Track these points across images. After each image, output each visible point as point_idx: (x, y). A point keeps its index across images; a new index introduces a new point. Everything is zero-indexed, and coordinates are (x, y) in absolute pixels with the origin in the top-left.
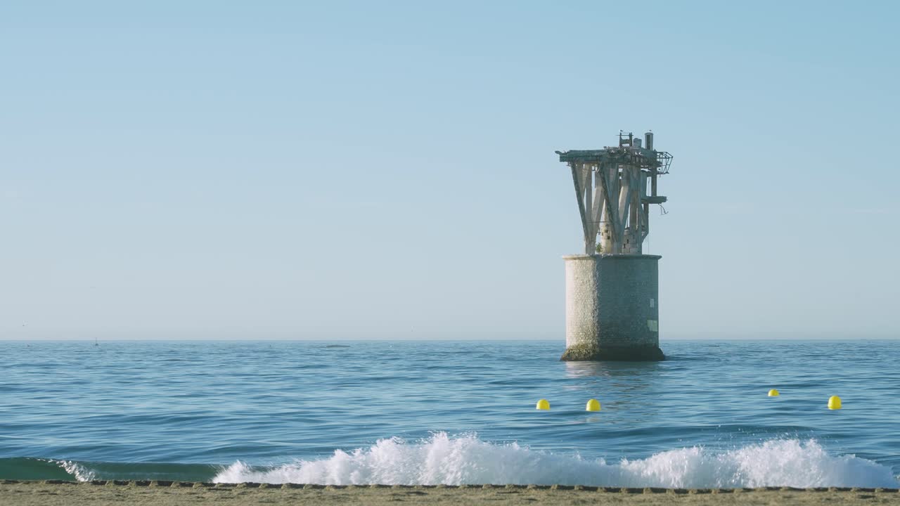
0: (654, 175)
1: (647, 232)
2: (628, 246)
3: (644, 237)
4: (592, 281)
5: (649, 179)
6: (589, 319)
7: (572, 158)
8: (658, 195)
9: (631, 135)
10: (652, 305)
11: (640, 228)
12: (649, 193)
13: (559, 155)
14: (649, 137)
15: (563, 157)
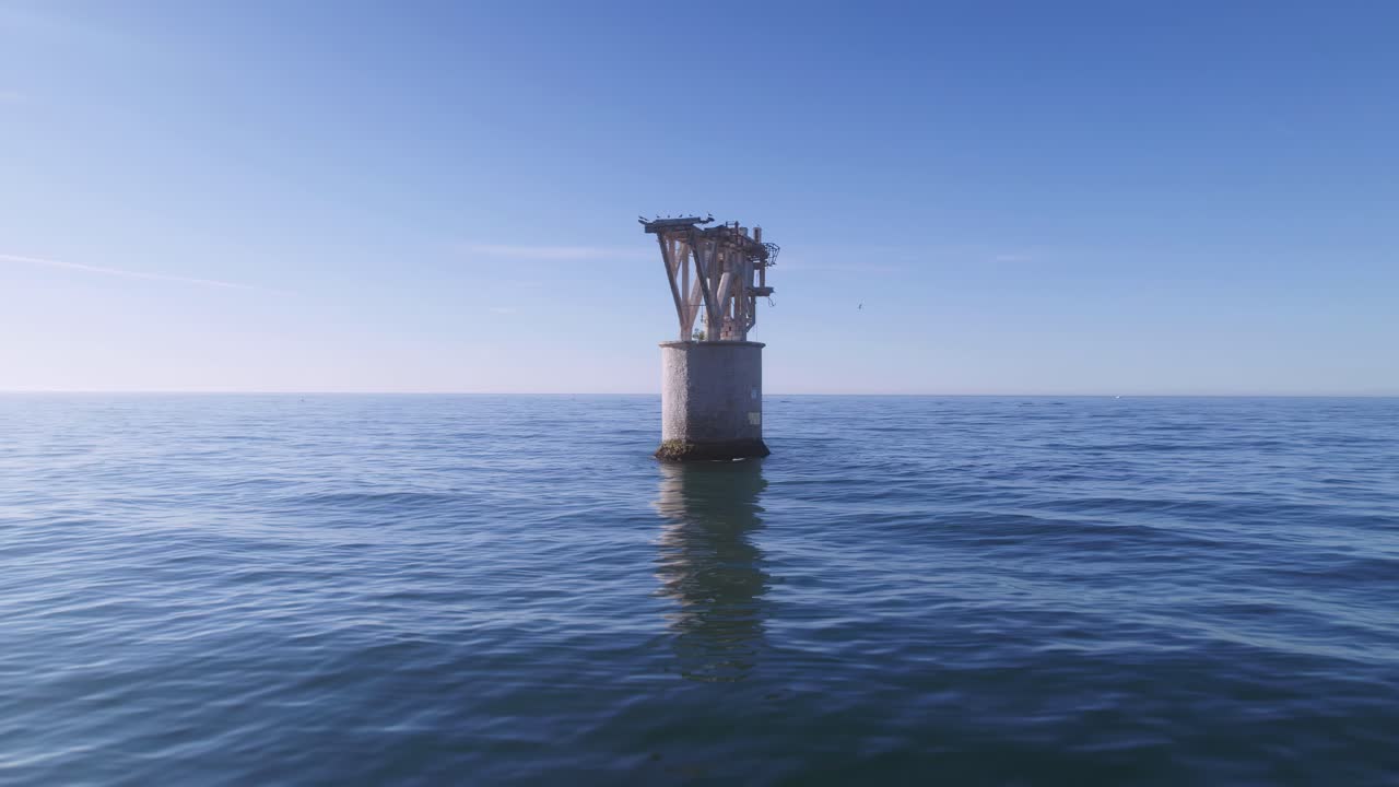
0: (761, 267)
1: (753, 323)
2: (730, 334)
3: (749, 328)
4: (686, 370)
5: (757, 272)
6: (683, 413)
7: (662, 229)
8: (766, 285)
9: (737, 224)
10: (754, 396)
11: (746, 318)
12: (756, 284)
13: (644, 226)
14: (757, 231)
15: (650, 228)
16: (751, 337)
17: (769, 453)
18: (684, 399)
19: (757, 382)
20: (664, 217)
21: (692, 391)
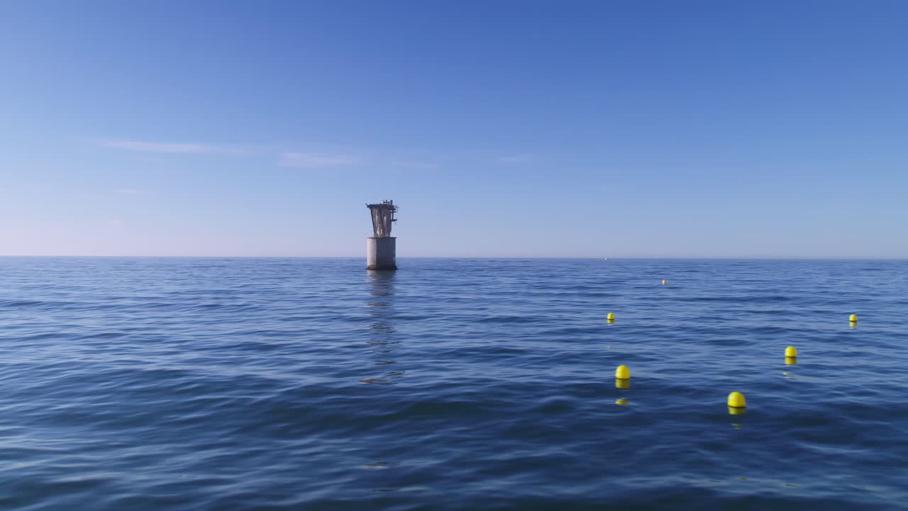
0: (393, 212)
2: (386, 234)
4: (375, 245)
5: (392, 214)
7: (371, 207)
8: (394, 219)
11: (389, 230)
12: (392, 218)
14: (391, 201)
15: (368, 206)
16: (392, 235)
17: (396, 269)
18: (375, 253)
19: (394, 255)
20: (372, 203)
21: (378, 251)
